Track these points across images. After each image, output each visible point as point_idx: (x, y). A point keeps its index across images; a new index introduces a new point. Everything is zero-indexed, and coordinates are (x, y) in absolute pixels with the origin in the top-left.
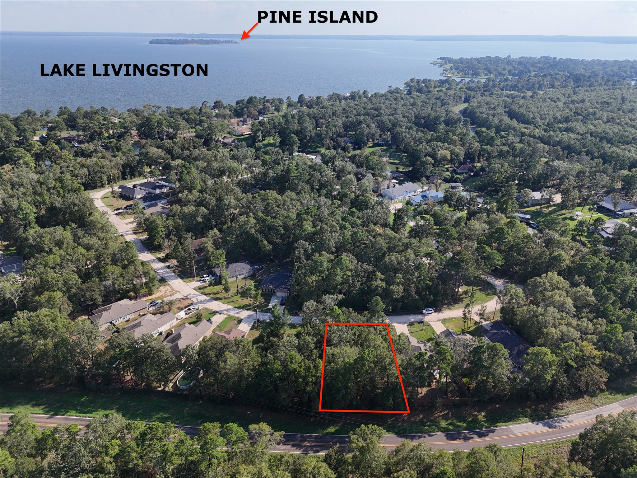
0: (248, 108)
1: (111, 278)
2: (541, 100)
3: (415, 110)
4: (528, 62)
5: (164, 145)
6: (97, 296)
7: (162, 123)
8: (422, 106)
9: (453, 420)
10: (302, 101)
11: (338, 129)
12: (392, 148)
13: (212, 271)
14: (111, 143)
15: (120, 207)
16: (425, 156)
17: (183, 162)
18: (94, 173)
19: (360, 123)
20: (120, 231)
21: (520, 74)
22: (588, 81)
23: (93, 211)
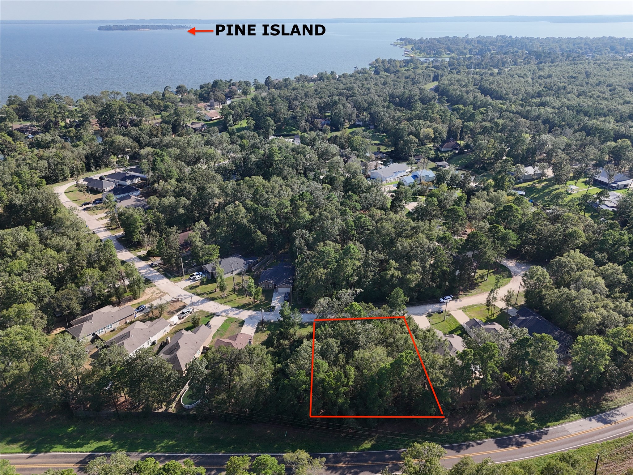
0: (214, 92)
1: (90, 283)
2: (509, 76)
3: (388, 89)
4: (486, 42)
5: (129, 133)
6: (75, 305)
7: (124, 110)
8: (394, 85)
9: (499, 423)
10: (269, 83)
11: (313, 111)
12: (370, 129)
13: (202, 268)
14: (69, 132)
15: (88, 202)
16: (408, 135)
17: (153, 149)
18: (55, 165)
19: (335, 103)
20: (91, 228)
21: (481, 52)
22: (549, 57)
23: (58, 207)
